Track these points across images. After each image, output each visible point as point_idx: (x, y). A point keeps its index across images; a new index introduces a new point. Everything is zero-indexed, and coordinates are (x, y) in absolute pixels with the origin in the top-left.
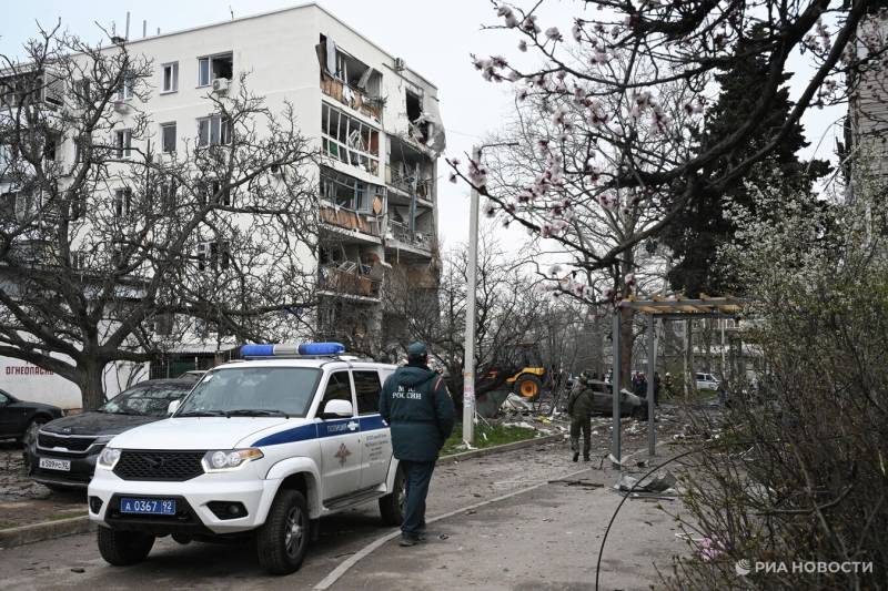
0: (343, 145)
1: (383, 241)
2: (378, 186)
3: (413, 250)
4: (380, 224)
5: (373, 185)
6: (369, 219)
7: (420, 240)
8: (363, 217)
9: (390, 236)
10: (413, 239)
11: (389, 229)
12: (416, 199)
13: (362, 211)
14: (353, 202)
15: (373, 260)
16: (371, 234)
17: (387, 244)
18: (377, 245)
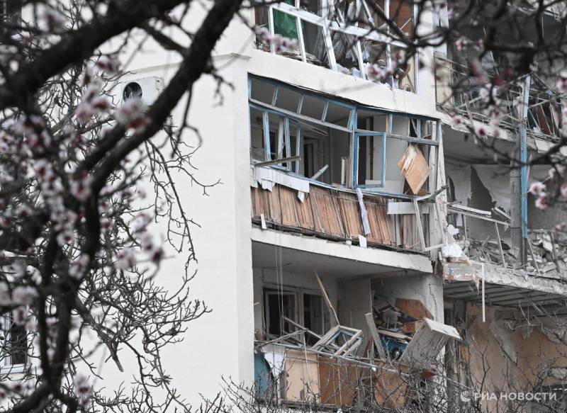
0: (311, 18)
1: (438, 266)
2: (415, 118)
3: (528, 284)
4: (426, 218)
5: (399, 115)
6: (394, 208)
7: (545, 254)
8: (379, 203)
9: (454, 250)
10: (525, 252)
11: (453, 231)
12: (526, 142)
13: (372, 188)
14: (350, 166)
15: (410, 317)
16: (401, 250)
17: (448, 271)
18: (419, 276)
